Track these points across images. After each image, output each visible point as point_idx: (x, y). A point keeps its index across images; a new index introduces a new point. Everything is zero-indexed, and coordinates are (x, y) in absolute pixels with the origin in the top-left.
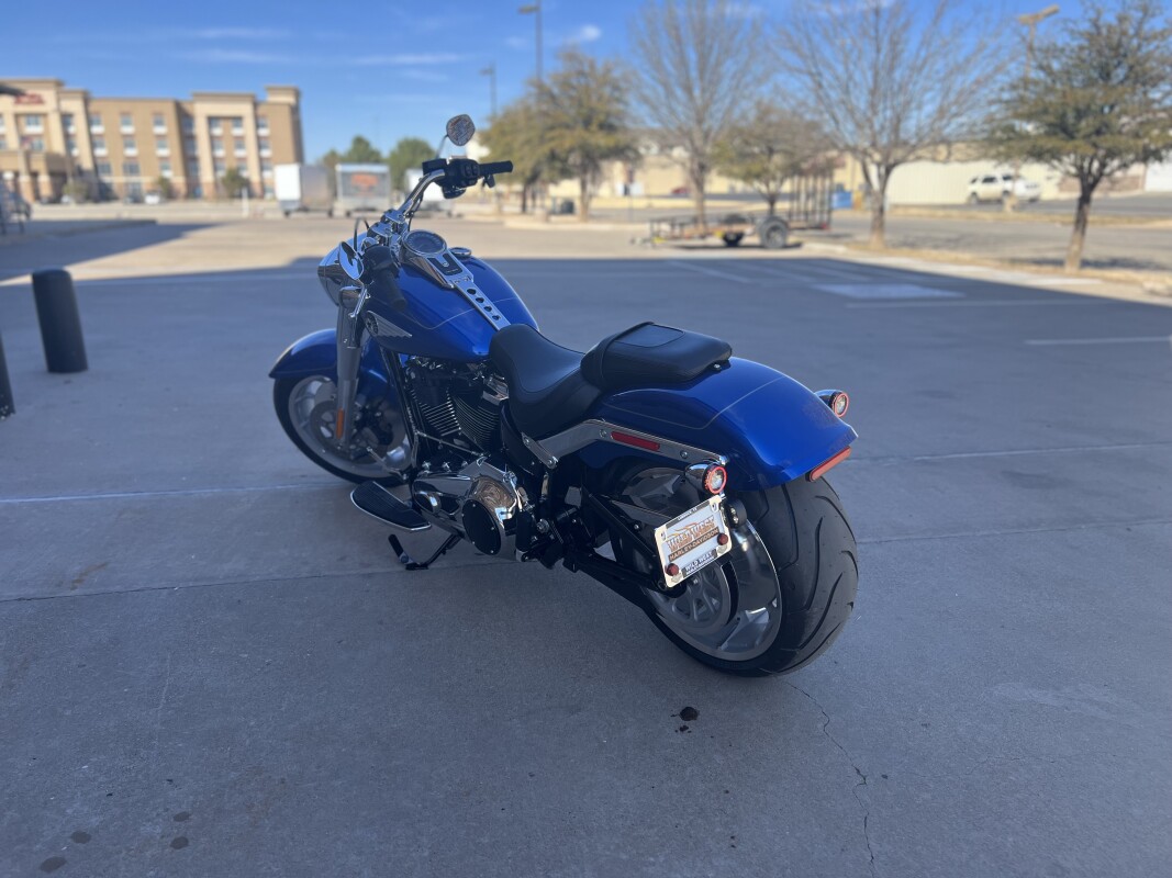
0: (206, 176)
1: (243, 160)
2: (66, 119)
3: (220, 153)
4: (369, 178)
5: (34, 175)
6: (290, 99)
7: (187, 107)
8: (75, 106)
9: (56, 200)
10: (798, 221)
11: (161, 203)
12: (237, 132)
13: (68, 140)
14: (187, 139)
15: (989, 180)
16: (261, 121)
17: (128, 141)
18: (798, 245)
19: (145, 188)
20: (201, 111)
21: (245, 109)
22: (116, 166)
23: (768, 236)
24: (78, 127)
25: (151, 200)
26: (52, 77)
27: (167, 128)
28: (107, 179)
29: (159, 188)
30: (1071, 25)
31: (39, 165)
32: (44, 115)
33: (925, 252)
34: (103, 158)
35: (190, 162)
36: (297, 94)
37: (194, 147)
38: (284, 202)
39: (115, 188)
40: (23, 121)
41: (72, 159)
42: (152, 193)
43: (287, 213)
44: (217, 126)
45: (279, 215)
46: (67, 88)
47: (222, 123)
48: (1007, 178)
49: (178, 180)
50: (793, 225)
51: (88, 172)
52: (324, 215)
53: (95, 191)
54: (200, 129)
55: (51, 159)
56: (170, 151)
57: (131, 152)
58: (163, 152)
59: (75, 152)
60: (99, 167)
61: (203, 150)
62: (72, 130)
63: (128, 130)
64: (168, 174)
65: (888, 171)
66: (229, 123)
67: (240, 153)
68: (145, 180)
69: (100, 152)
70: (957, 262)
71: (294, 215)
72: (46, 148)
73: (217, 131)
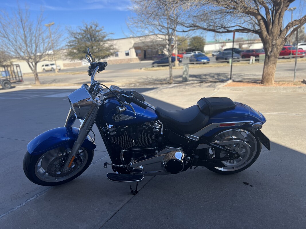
10: (13, 80)
15: (47, 65)
18: (14, 87)
23: (5, 85)
30: (80, 28)
33: (53, 84)
48: (52, 65)
50: (11, 81)
65: (36, 64)
70: (65, 86)
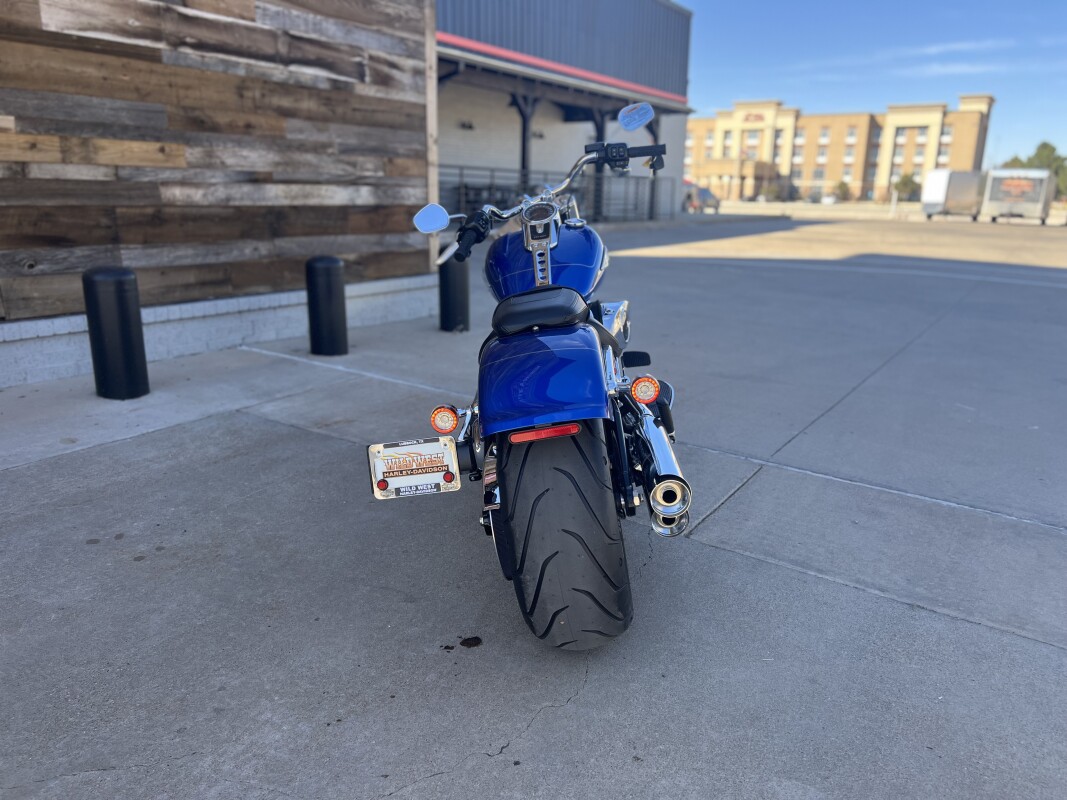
0: (882, 179)
1: (919, 166)
2: (778, 133)
3: (898, 160)
4: (1024, 182)
5: (743, 178)
6: (983, 107)
7: (879, 120)
8: (787, 123)
9: (753, 199)
11: (836, 203)
12: (921, 139)
13: (776, 149)
14: (873, 147)
16: (946, 129)
17: (822, 150)
19: (825, 190)
20: (891, 122)
21: (934, 119)
22: (807, 171)
24: (786, 141)
25: (827, 201)
26: (776, 99)
27: (858, 140)
28: (797, 182)
29: (838, 192)
31: (749, 171)
32: (762, 130)
34: (798, 165)
35: (870, 167)
36: (991, 101)
37: (876, 155)
38: (927, 206)
39: (802, 191)
40: (746, 134)
41: (773, 166)
42: (828, 195)
43: (929, 216)
44: (902, 135)
45: (922, 218)
46: (784, 107)
47: (908, 132)
49: (855, 184)
51: (785, 177)
52: (969, 219)
53: (785, 194)
54: (887, 139)
55: (759, 166)
56: (856, 159)
57: (822, 160)
58: (849, 160)
59: (778, 160)
60: (795, 172)
61: (884, 158)
62: (780, 142)
63: (824, 141)
64: (847, 179)
66: (916, 132)
67: (918, 160)
68: (827, 184)
69: (798, 160)
71: (935, 218)
72: (757, 158)
73: (901, 140)
